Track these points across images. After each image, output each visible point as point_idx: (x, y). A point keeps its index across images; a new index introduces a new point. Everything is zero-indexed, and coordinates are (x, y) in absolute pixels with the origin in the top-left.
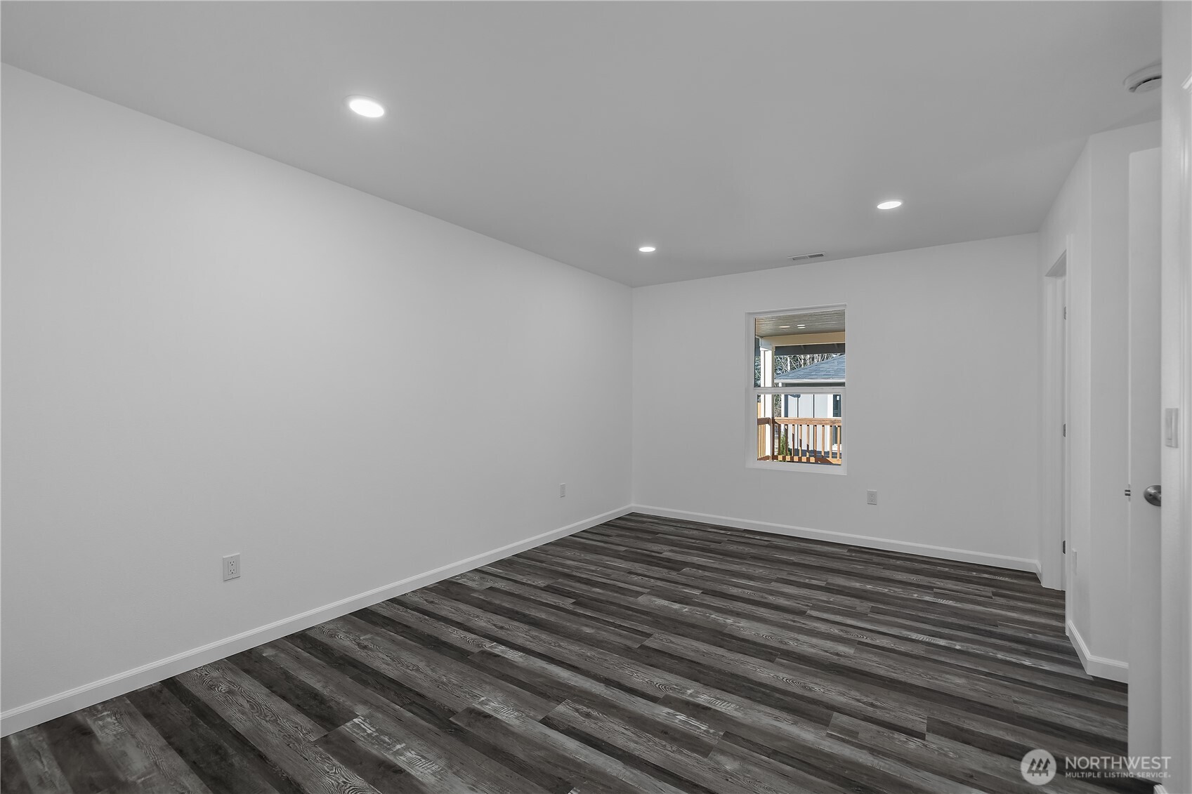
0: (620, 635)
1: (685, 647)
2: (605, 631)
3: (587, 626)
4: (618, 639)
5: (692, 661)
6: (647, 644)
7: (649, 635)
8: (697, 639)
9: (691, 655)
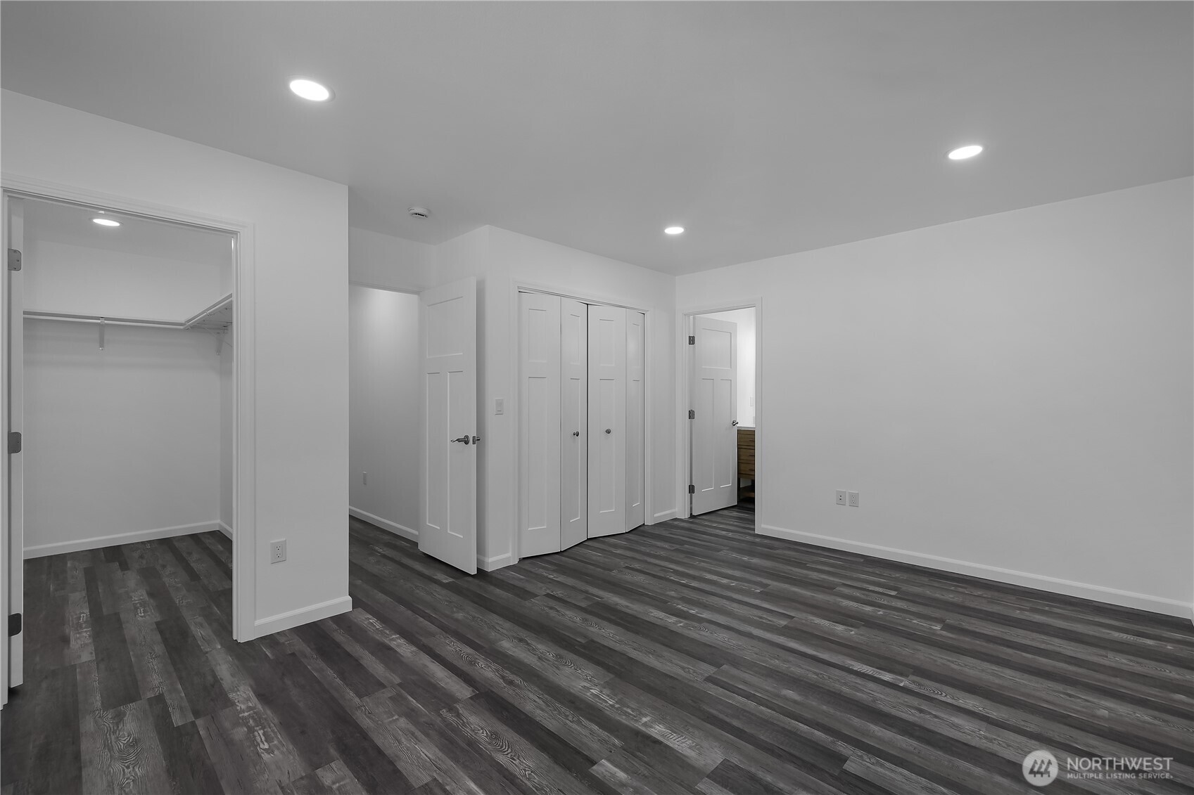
0: (745, 682)
1: (671, 662)
2: (767, 691)
3: (795, 702)
4: (747, 677)
5: (667, 646)
6: (712, 668)
7: (710, 679)
8: (652, 670)
9: (667, 653)
